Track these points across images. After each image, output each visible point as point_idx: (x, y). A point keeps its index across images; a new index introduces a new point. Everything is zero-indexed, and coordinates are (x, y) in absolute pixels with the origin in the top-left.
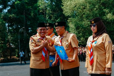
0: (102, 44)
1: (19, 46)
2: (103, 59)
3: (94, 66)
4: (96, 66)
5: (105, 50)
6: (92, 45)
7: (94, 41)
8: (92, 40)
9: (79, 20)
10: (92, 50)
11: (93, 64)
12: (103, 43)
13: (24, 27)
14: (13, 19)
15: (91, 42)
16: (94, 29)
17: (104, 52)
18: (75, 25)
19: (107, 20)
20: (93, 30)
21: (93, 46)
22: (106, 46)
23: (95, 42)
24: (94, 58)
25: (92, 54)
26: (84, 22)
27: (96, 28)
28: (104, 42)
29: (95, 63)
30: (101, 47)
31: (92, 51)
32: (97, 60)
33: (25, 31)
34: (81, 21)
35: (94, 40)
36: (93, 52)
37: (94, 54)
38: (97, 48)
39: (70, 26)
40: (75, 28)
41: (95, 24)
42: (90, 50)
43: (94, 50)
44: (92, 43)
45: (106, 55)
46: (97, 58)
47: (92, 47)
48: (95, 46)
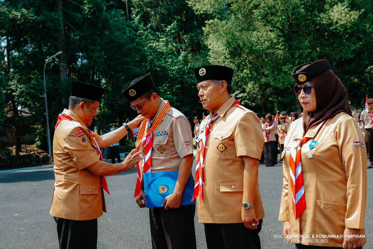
0: (335, 148)
1: (46, 114)
2: (335, 197)
3: (306, 221)
4: (314, 221)
5: (344, 170)
6: (299, 154)
7: (308, 139)
8: (300, 136)
9: (240, 28)
10: (299, 170)
11: (303, 217)
12: (337, 147)
13: (60, 52)
14: (23, 24)
15: (299, 142)
16: (306, 100)
17: (340, 177)
18: (228, 44)
19: (331, 24)
20: (303, 103)
21: (302, 157)
22: (346, 156)
23: (309, 142)
24: (307, 195)
25: (299, 184)
26: (255, 33)
27: (315, 98)
28: (340, 142)
29: (309, 212)
30: (330, 158)
31: (302, 172)
32: (318, 203)
33: (65, 65)
34: (248, 30)
35: (307, 135)
36: (304, 175)
37: (306, 182)
38: (317, 163)
39: (209, 47)
40: (226, 52)
41: (308, 84)
42: (296, 167)
43: (306, 167)
44: (301, 145)
45: (346, 184)
46: (318, 197)
47: (301, 160)
48: (310, 156)
